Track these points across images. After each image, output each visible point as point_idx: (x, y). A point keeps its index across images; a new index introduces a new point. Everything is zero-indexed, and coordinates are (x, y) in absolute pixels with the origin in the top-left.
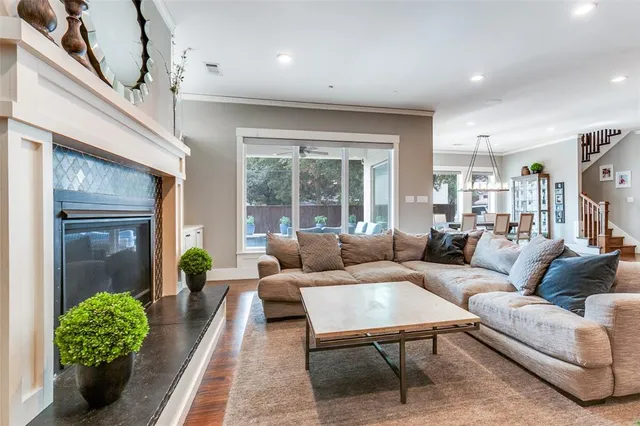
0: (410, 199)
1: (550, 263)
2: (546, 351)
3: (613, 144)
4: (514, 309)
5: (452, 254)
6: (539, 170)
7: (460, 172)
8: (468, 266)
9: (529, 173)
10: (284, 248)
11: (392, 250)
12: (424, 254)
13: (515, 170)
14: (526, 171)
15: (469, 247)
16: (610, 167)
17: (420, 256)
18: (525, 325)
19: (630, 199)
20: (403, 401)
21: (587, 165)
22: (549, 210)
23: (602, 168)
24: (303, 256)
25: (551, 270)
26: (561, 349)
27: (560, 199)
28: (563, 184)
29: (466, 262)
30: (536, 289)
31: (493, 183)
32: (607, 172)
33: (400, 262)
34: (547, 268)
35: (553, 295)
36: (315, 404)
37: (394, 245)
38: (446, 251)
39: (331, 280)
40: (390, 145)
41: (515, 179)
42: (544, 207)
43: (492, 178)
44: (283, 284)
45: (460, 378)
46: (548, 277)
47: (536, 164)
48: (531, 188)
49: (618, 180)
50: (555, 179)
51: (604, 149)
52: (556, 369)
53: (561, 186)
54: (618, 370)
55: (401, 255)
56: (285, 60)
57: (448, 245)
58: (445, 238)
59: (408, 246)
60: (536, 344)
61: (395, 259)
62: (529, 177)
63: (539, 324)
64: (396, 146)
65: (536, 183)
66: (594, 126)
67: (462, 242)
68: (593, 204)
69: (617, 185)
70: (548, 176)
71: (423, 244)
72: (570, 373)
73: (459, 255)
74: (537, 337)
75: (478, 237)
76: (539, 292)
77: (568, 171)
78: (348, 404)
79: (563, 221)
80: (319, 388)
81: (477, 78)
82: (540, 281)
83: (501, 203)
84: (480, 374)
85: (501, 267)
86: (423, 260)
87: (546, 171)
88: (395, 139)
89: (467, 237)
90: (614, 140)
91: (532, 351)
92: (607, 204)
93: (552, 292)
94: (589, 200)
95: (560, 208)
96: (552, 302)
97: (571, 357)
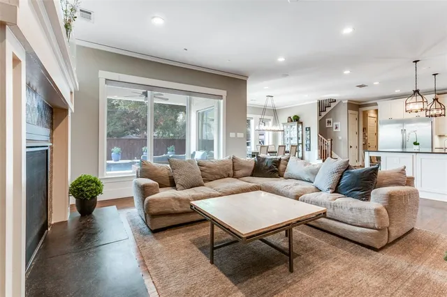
0: (232, 135)
1: (343, 173)
2: (356, 224)
3: (332, 107)
4: (333, 202)
5: (273, 171)
6: (297, 119)
7: (252, 118)
8: (281, 178)
9: (292, 121)
10: (156, 171)
11: (232, 170)
12: (253, 171)
13: (284, 118)
14: (290, 120)
15: (282, 166)
16: (331, 120)
17: (250, 173)
18: (341, 210)
19: (340, 138)
20: (291, 270)
21: (321, 117)
22: (302, 144)
23: (327, 120)
24: (176, 177)
25: (344, 177)
26: (365, 221)
27: (308, 137)
28: (309, 128)
29: (281, 176)
30: (337, 189)
31: (270, 126)
32: (329, 122)
33: (237, 178)
34: (341, 177)
35: (348, 192)
36: (236, 288)
37: (233, 167)
38: (267, 170)
39: (202, 194)
40: (220, 97)
41: (284, 124)
42: (300, 141)
43: (271, 123)
44: (167, 201)
45: (312, 249)
46: (343, 182)
47: (296, 116)
48: (293, 130)
49: (334, 127)
50: (306, 125)
51: (328, 110)
52: (362, 233)
53: (308, 129)
54: (390, 228)
55: (238, 173)
56: (158, 21)
57: (269, 165)
58: (266, 161)
59: (242, 167)
60: (349, 221)
61: (234, 176)
62: (291, 124)
63: (351, 209)
64: (224, 97)
65: (296, 127)
66: (326, 96)
67: (277, 163)
68: (325, 140)
69: (334, 130)
70: (301, 123)
71: (252, 165)
72: (371, 234)
73: (275, 171)
74: (349, 216)
75: (287, 160)
76: (338, 191)
77: (312, 121)
78: (258, 282)
79: (310, 150)
80: (231, 275)
81: (281, 60)
82: (338, 184)
83: (275, 138)
84: (320, 244)
85: (306, 177)
86: (252, 176)
87: (301, 120)
88: (224, 93)
89: (280, 159)
90: (333, 105)
91: (346, 225)
92: (331, 140)
93: (347, 190)
94: (323, 138)
95: (308, 142)
96: (348, 195)
97: (372, 225)
